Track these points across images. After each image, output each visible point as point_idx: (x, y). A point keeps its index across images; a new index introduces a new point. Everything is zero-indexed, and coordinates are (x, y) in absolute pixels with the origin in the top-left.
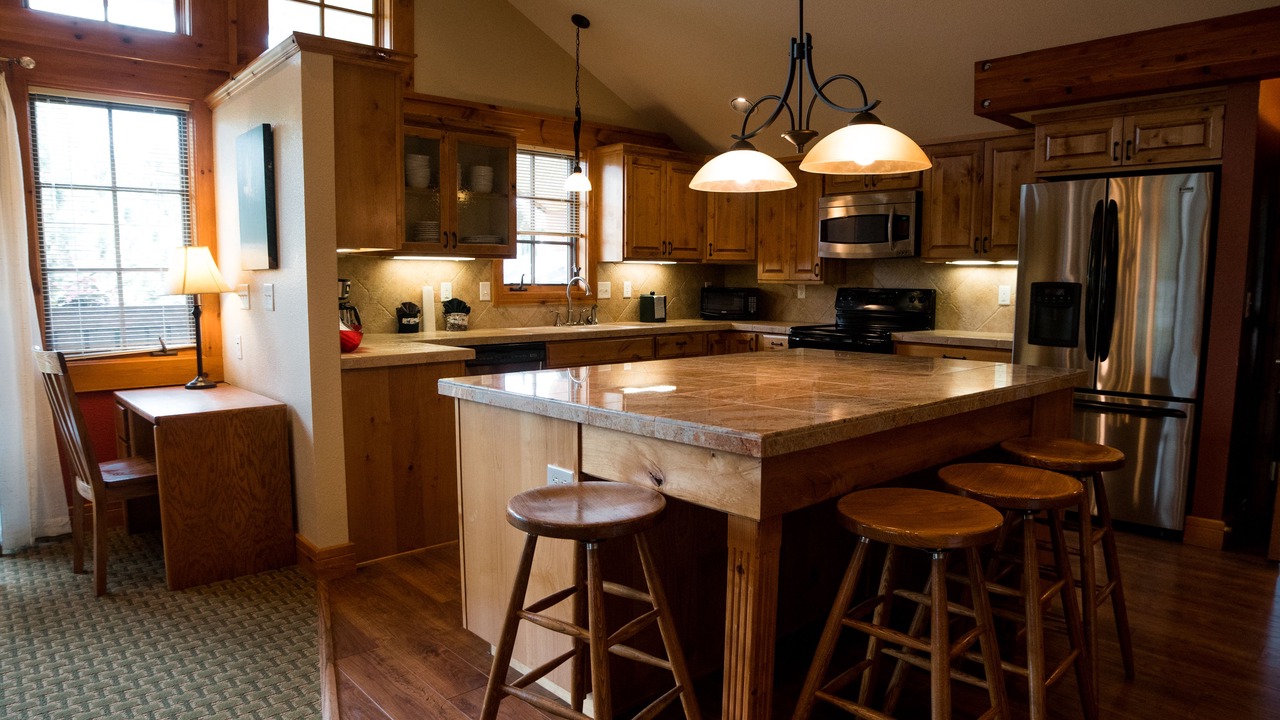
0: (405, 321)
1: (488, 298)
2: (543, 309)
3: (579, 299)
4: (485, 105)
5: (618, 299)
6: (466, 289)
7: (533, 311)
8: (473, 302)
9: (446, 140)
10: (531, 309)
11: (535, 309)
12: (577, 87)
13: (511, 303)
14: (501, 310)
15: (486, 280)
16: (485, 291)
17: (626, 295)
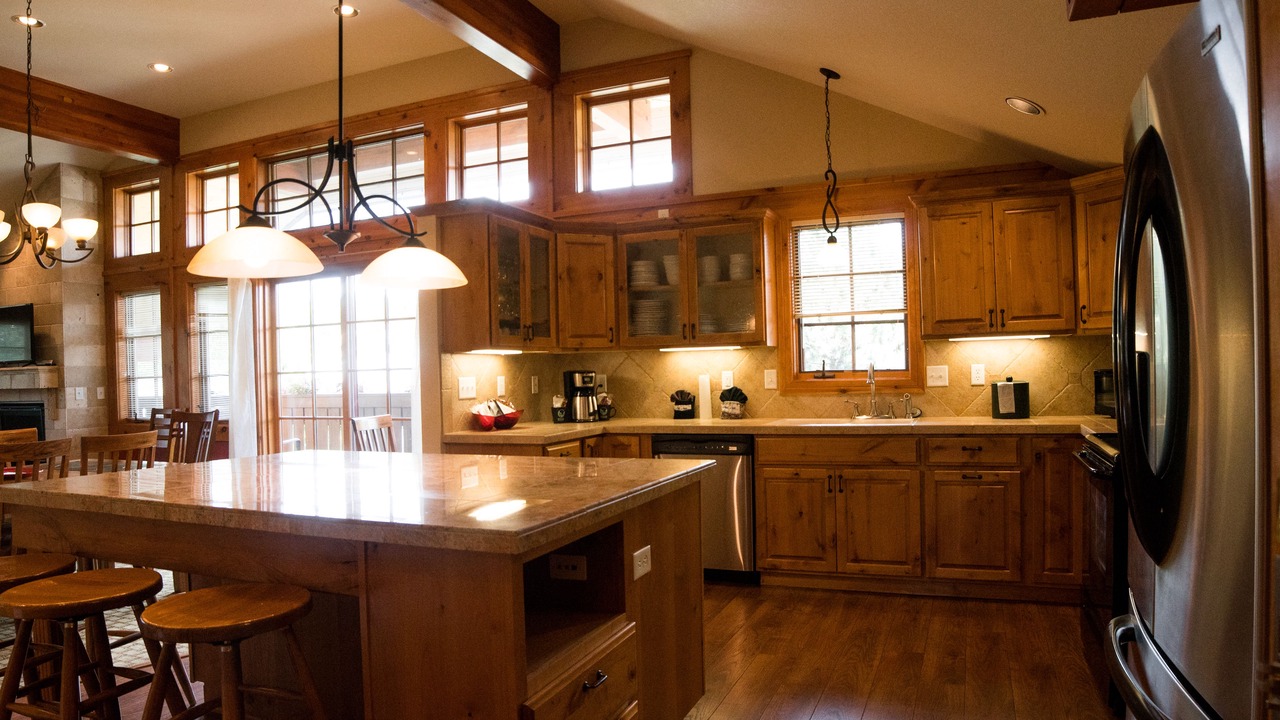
0: (689, 407)
1: (775, 387)
2: (845, 398)
3: (896, 387)
4: (762, 190)
5: (962, 388)
6: (749, 378)
7: (831, 401)
8: (757, 390)
9: (684, 238)
10: (828, 399)
11: (835, 398)
12: (827, 141)
13: (801, 391)
14: (791, 399)
15: (772, 368)
16: (770, 378)
17: (974, 382)
